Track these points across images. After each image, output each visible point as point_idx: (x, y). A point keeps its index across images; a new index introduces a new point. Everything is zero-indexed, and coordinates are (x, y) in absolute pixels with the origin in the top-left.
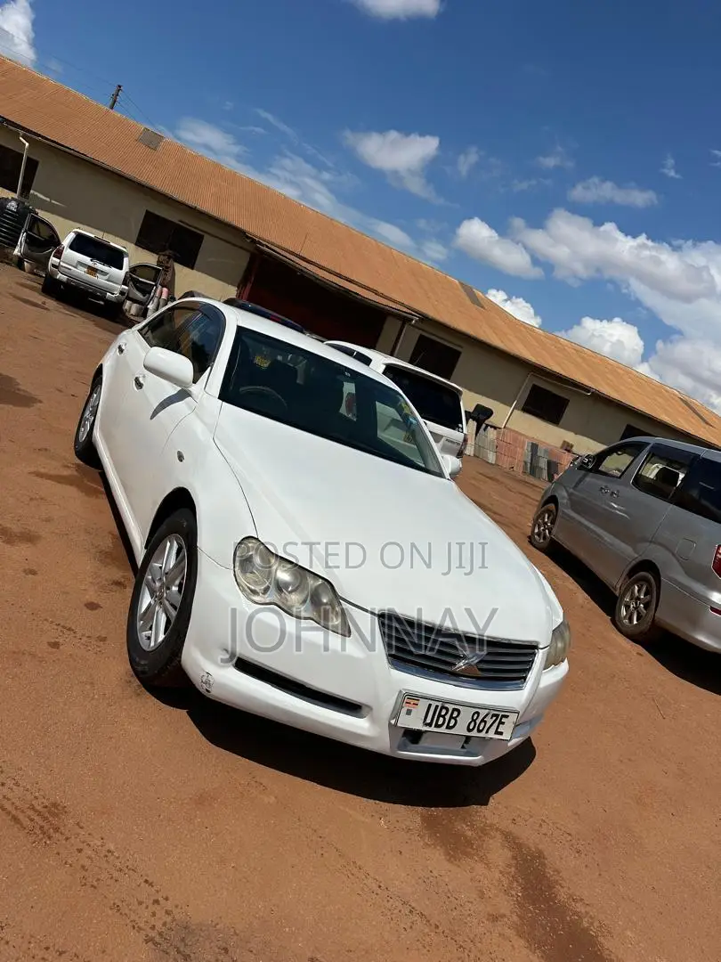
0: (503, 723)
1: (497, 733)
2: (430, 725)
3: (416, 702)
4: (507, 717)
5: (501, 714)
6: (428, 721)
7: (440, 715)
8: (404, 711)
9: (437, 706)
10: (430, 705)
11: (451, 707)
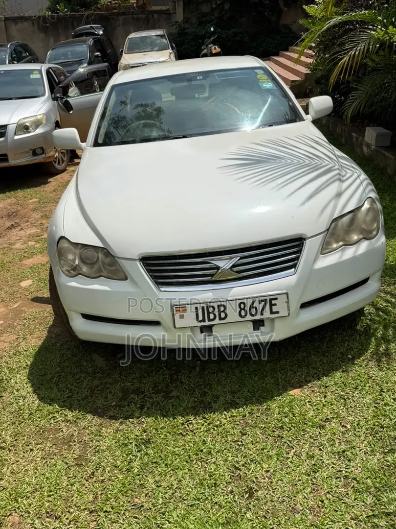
0: (275, 305)
1: (272, 312)
2: (204, 320)
3: (184, 309)
4: (276, 299)
5: (268, 298)
6: (201, 318)
7: (209, 313)
8: (177, 317)
9: (203, 308)
10: (196, 308)
11: (215, 305)
